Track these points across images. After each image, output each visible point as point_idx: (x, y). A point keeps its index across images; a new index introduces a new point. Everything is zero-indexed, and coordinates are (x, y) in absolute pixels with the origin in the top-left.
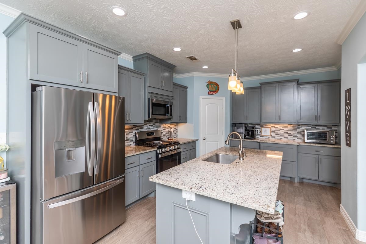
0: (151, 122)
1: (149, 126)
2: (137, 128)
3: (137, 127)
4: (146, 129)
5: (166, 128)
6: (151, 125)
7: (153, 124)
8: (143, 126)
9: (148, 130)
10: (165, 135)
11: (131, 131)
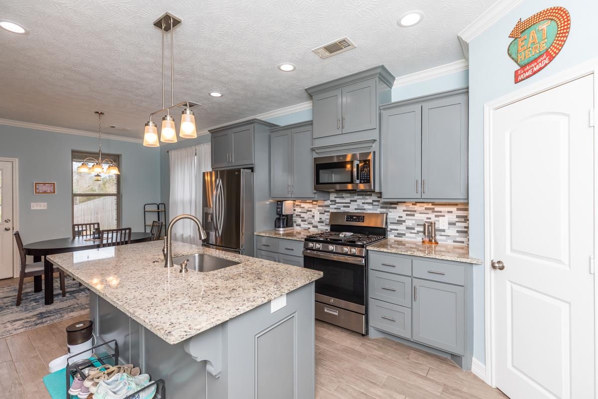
0: (367, 197)
1: (363, 203)
2: (337, 206)
3: (337, 204)
4: (356, 209)
5: (415, 211)
6: (367, 203)
7: (374, 201)
8: (350, 203)
9: (359, 211)
10: (413, 229)
11: (327, 210)
